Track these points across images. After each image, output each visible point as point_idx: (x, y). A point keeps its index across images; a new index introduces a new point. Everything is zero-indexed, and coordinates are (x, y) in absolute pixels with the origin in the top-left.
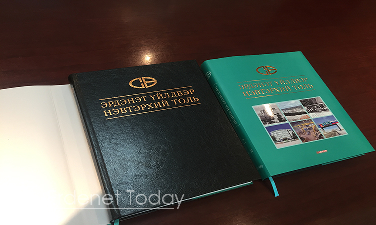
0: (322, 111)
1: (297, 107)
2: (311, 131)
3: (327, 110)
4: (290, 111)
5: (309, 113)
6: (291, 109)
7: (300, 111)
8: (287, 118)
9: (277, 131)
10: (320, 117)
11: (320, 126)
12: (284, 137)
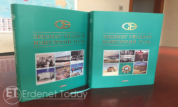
1: (66, 56)
2: (65, 73)
3: (82, 59)
4: (60, 59)
5: (71, 60)
6: (62, 57)
7: (67, 59)
9: (43, 73)
11: (72, 69)
12: (46, 77)
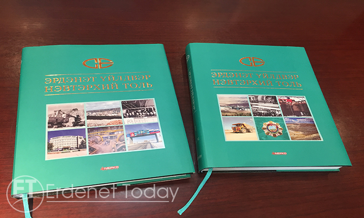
0: (147, 115)
2: (111, 140)
3: (154, 115)
4: (98, 114)
5: (124, 117)
6: (101, 111)
7: (113, 115)
8: (88, 122)
9: (61, 138)
10: (137, 123)
11: (130, 135)
12: (66, 146)
